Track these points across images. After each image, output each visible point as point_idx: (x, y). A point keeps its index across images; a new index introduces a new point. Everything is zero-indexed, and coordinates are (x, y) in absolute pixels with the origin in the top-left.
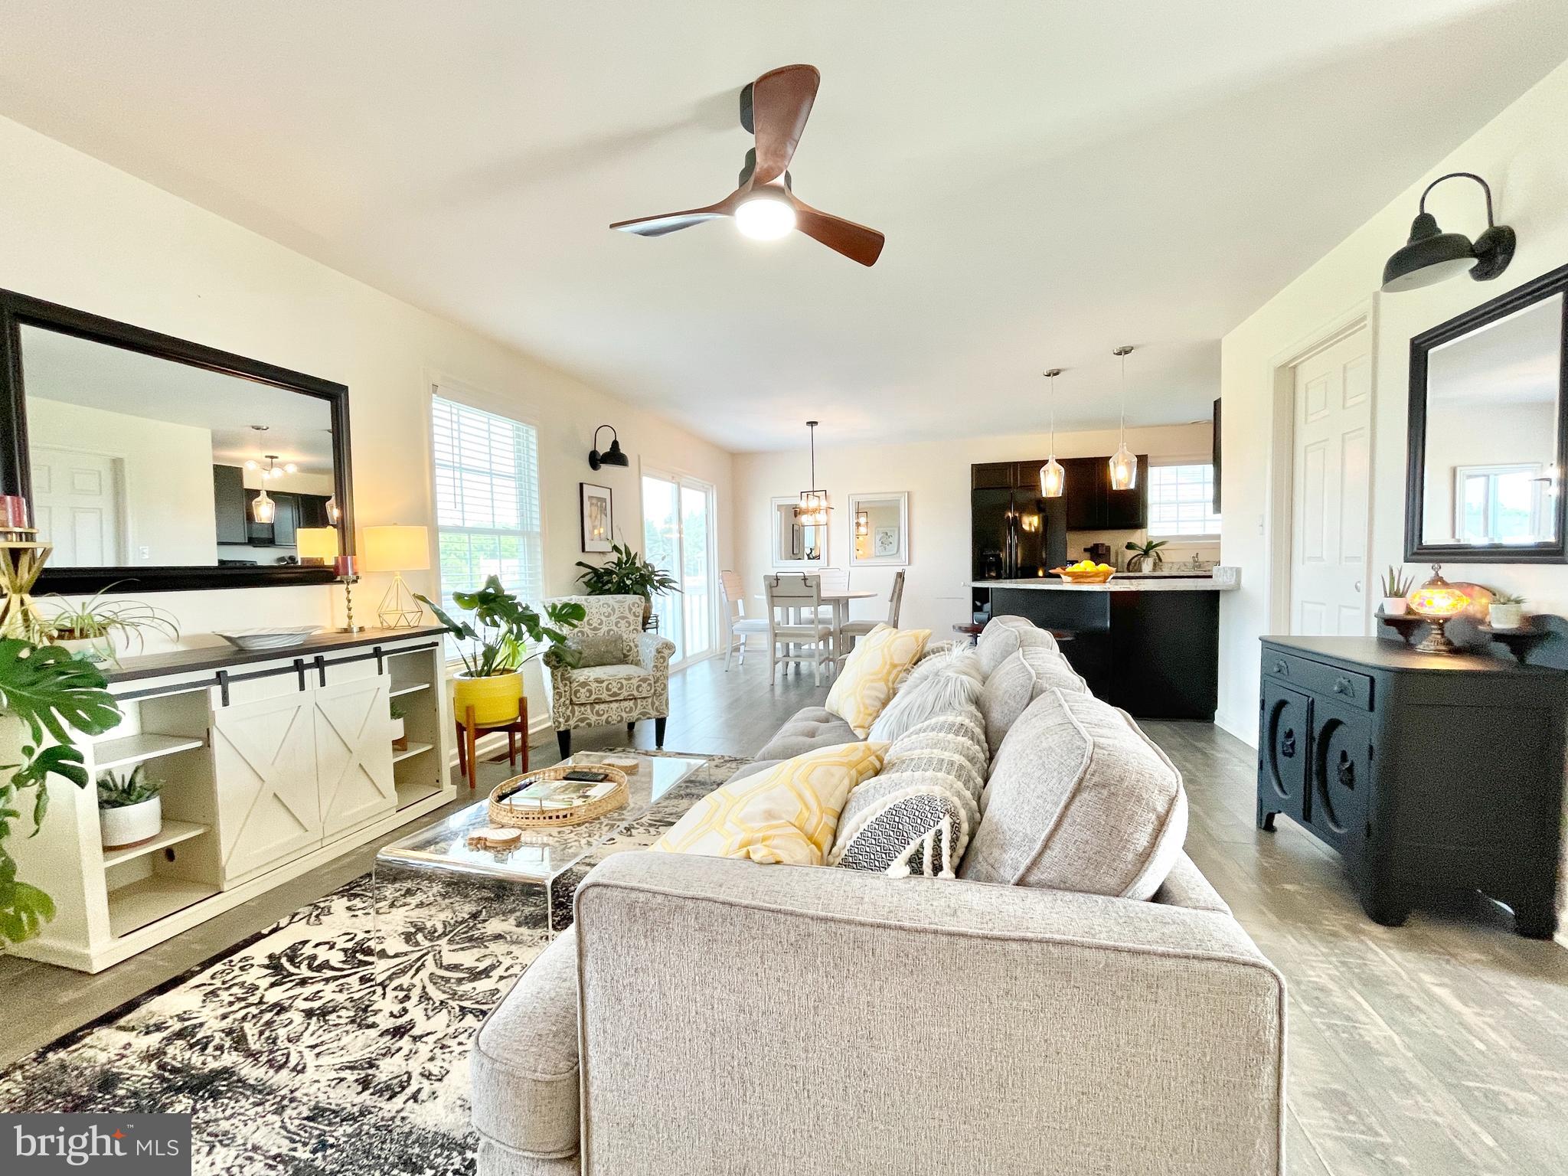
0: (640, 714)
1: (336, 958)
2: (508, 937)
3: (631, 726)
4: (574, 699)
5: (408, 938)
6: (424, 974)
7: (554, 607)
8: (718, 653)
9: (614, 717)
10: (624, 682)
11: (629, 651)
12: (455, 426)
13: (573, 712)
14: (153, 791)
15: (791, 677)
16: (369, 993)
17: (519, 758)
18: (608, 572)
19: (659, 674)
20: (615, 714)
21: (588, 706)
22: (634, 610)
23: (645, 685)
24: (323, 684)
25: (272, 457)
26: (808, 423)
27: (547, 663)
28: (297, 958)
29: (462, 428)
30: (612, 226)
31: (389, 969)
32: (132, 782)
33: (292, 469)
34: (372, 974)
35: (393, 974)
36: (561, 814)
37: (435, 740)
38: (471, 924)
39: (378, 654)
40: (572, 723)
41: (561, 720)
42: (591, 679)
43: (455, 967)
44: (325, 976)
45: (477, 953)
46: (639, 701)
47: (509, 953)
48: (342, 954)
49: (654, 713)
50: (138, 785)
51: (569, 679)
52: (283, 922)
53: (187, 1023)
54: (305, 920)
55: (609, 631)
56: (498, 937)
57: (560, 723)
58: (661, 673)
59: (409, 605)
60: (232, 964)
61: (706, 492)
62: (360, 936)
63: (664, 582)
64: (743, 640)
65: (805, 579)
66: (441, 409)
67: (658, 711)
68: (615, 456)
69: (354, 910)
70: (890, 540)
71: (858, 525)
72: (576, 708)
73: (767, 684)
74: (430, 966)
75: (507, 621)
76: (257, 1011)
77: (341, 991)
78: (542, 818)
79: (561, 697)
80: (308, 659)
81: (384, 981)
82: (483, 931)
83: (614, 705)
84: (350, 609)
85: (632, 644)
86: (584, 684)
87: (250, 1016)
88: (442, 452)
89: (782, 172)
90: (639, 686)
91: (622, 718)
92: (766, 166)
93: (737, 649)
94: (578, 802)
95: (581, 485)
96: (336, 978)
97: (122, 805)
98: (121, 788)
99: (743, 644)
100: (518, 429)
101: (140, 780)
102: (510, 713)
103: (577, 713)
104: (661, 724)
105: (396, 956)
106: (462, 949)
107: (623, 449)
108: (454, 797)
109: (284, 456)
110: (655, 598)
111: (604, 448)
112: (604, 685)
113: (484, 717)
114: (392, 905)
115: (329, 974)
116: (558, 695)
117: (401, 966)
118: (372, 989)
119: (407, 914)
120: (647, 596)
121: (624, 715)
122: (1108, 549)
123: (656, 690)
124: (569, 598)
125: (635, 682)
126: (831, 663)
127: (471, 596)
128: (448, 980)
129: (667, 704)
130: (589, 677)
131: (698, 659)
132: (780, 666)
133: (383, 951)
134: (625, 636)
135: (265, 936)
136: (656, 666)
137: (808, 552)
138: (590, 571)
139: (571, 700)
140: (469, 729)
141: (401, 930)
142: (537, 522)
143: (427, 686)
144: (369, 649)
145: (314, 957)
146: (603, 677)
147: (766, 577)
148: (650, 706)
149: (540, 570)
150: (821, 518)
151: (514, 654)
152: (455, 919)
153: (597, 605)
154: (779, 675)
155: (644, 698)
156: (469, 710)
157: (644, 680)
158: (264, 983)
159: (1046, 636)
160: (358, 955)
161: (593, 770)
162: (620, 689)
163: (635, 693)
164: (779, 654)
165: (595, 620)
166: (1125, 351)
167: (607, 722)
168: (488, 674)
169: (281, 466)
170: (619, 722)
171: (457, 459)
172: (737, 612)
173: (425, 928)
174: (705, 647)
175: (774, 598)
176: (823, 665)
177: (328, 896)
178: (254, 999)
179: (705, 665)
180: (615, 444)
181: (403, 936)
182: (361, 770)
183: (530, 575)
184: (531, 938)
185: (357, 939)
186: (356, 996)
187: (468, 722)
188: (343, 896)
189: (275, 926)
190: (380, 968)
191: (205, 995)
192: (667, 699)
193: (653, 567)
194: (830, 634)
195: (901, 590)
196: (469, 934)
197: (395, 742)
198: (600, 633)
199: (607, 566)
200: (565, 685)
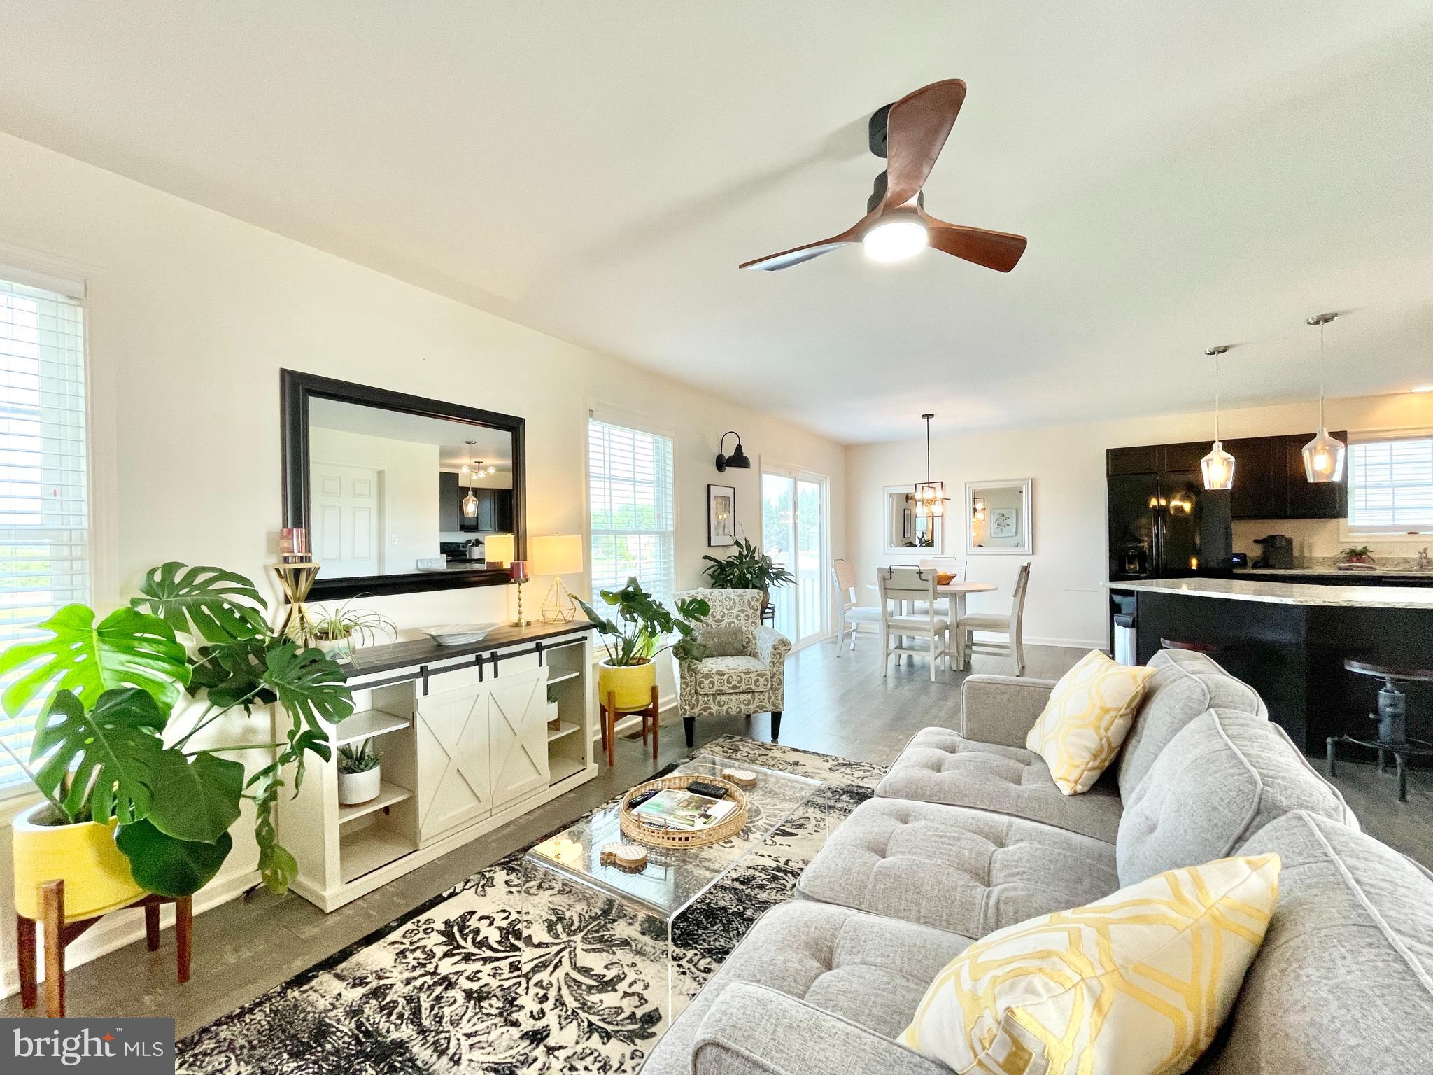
0: (757, 707)
1: (493, 936)
2: (633, 944)
3: (748, 716)
4: (699, 689)
5: (551, 926)
6: (560, 973)
7: (683, 602)
8: (830, 635)
9: (734, 708)
10: (743, 676)
11: (747, 643)
12: (606, 444)
13: (697, 701)
14: (375, 761)
15: (903, 668)
16: (515, 984)
17: (650, 737)
18: (731, 565)
19: (775, 670)
20: (734, 705)
21: (711, 697)
22: (753, 604)
23: (761, 680)
24: (496, 675)
25: (479, 463)
26: (923, 416)
27: (676, 655)
28: (466, 929)
29: (613, 445)
30: (741, 267)
31: (532, 960)
32: (363, 752)
33: (492, 471)
34: (520, 962)
35: (536, 966)
36: (683, 836)
37: (581, 721)
38: (603, 922)
39: (539, 648)
40: (696, 711)
41: (687, 707)
42: (714, 671)
43: (586, 971)
44: (484, 955)
45: (605, 958)
46: (756, 694)
47: (634, 965)
48: (498, 932)
49: (770, 707)
50: (366, 754)
51: (693, 670)
52: (459, 887)
53: (382, 982)
54: (474, 889)
55: (731, 623)
56: (625, 943)
57: (685, 710)
58: (777, 669)
59: (566, 603)
60: (420, 924)
61: (820, 484)
62: (514, 916)
63: (780, 575)
64: (854, 627)
65: (920, 573)
66: (595, 429)
67: (774, 705)
68: (739, 460)
69: (511, 886)
70: (1008, 521)
71: (975, 510)
72: (700, 697)
73: (879, 673)
74: (566, 967)
75: (643, 620)
76: (430, 982)
77: (494, 976)
78: (666, 838)
79: (687, 686)
80: (486, 655)
81: (528, 973)
82: (612, 932)
83: (734, 697)
84: (520, 606)
85: (751, 637)
86: (707, 676)
87: (426, 985)
88: (595, 466)
89: (916, 192)
90: (757, 681)
91: (741, 710)
92: (898, 190)
93: (848, 635)
94: (699, 824)
95: (709, 486)
96: (492, 960)
97: (354, 772)
98: (355, 757)
99: (855, 631)
100: (657, 442)
101: (368, 750)
102: (644, 700)
103: (701, 702)
104: (776, 718)
105: (540, 945)
106: (594, 950)
107: (746, 452)
108: (596, 774)
109: (487, 461)
110: (772, 589)
111: (729, 452)
112: (726, 677)
113: (622, 703)
114: (540, 887)
115: (489, 953)
116: (685, 683)
117: (542, 959)
118: (518, 980)
119: (551, 899)
120: (764, 589)
121: (743, 707)
122: (1290, 541)
123: (772, 685)
124: (695, 591)
125: (753, 676)
126: (947, 657)
127: (614, 595)
128: (579, 984)
129: (783, 699)
130: (712, 669)
131: (810, 642)
132: (892, 658)
133: (529, 937)
134: (744, 629)
135: (445, 899)
136: (773, 662)
137: (920, 536)
138: (713, 563)
139: (696, 690)
140: (610, 712)
141: (546, 916)
142: (670, 522)
143: (577, 674)
144: (532, 645)
145: (477, 932)
146: (725, 669)
147: (879, 570)
148: (766, 700)
149: (672, 564)
150: (937, 509)
151: (648, 646)
152: (589, 913)
153: (720, 598)
154: (891, 665)
155: (762, 692)
156: (611, 695)
157: (761, 675)
158: (439, 951)
159: (1248, 693)
160: (510, 936)
161: (714, 783)
162: (739, 682)
163: (753, 687)
164: (892, 645)
165: (718, 613)
166: (1326, 319)
167: (727, 711)
168: (627, 664)
169: (485, 468)
170: (738, 713)
171: (607, 471)
172: (847, 599)
173: (564, 919)
174: (818, 630)
175: (887, 591)
176: (939, 659)
177: (492, 866)
178: (430, 968)
179: (817, 648)
180: (739, 448)
181: (546, 924)
182: (523, 752)
183: (664, 569)
184: (653, 951)
185: (512, 918)
186: (506, 984)
187: (609, 705)
188: (504, 869)
189: (452, 890)
190: (527, 956)
191: (397, 954)
192: (783, 694)
193: (770, 560)
194: (947, 627)
195: (1025, 584)
196: (601, 934)
197: (549, 723)
198: (723, 625)
199: (730, 559)
200: (691, 676)
